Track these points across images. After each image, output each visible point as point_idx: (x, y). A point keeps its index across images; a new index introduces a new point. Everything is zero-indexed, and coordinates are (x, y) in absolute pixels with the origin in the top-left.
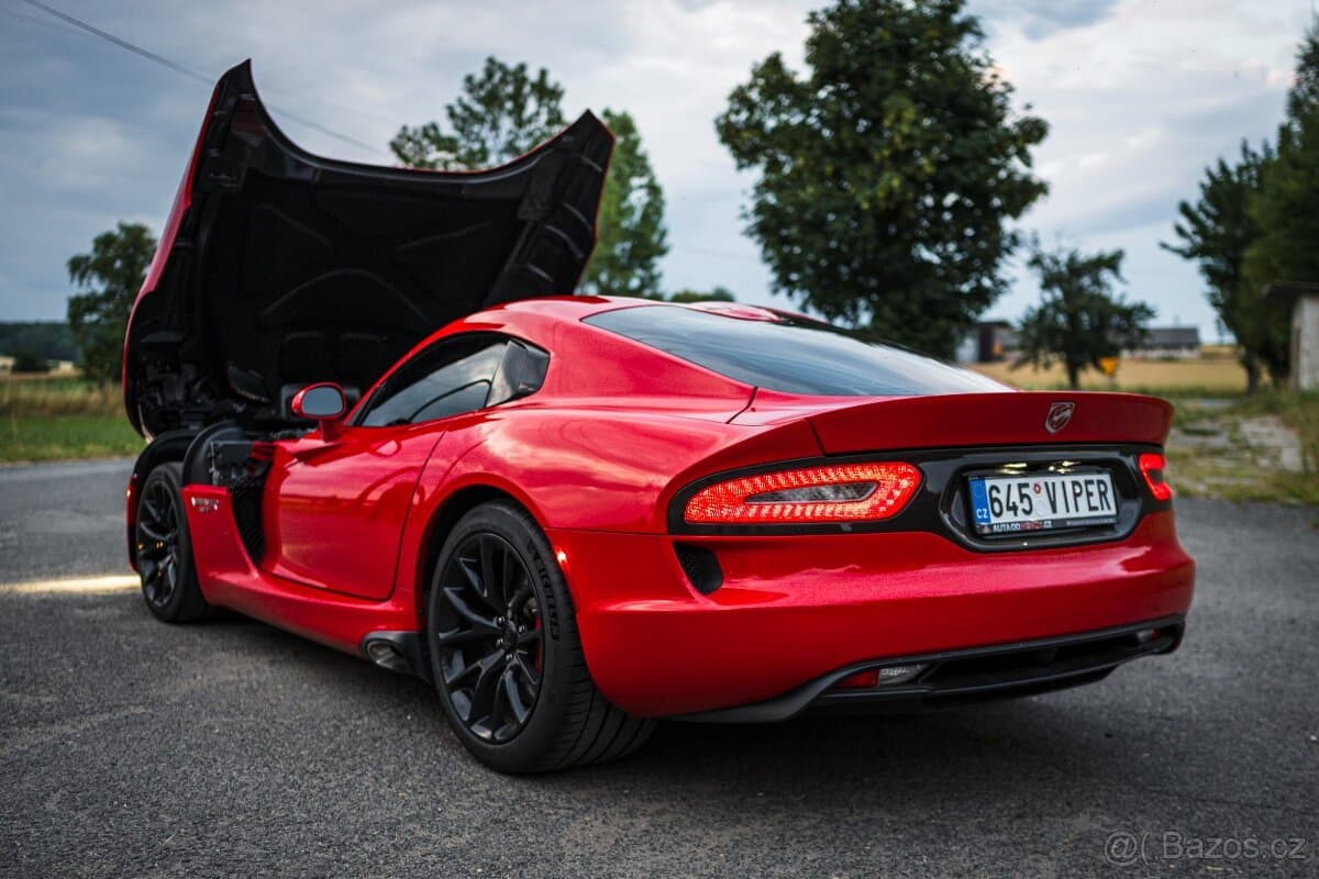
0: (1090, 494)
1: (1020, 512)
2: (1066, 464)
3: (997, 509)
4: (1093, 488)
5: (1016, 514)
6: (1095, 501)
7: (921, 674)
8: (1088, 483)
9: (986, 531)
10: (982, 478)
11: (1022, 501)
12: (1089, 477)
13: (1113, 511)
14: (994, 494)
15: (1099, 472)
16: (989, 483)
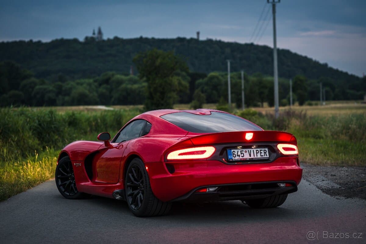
0: (261, 153)
1: (240, 157)
2: (255, 146)
3: (234, 156)
4: (263, 152)
5: (239, 157)
6: (263, 154)
7: (217, 189)
8: (260, 150)
9: (231, 160)
10: (231, 149)
11: (241, 154)
12: (261, 149)
13: (268, 156)
14: (234, 153)
15: (265, 148)
16: (232, 151)
